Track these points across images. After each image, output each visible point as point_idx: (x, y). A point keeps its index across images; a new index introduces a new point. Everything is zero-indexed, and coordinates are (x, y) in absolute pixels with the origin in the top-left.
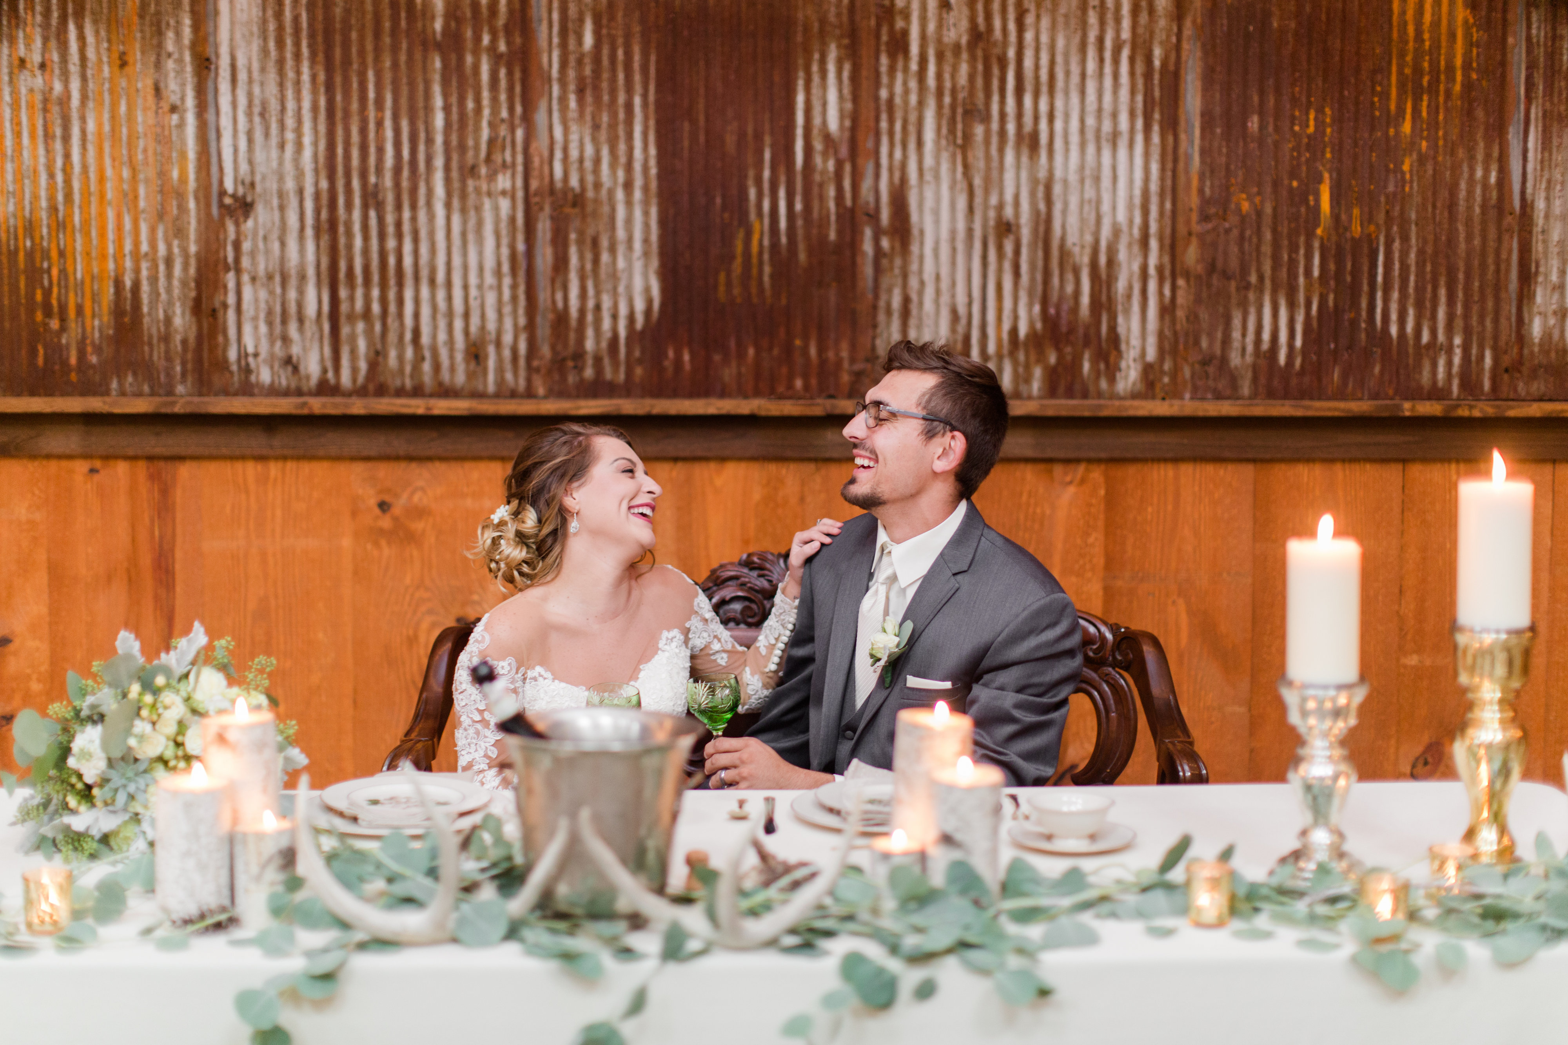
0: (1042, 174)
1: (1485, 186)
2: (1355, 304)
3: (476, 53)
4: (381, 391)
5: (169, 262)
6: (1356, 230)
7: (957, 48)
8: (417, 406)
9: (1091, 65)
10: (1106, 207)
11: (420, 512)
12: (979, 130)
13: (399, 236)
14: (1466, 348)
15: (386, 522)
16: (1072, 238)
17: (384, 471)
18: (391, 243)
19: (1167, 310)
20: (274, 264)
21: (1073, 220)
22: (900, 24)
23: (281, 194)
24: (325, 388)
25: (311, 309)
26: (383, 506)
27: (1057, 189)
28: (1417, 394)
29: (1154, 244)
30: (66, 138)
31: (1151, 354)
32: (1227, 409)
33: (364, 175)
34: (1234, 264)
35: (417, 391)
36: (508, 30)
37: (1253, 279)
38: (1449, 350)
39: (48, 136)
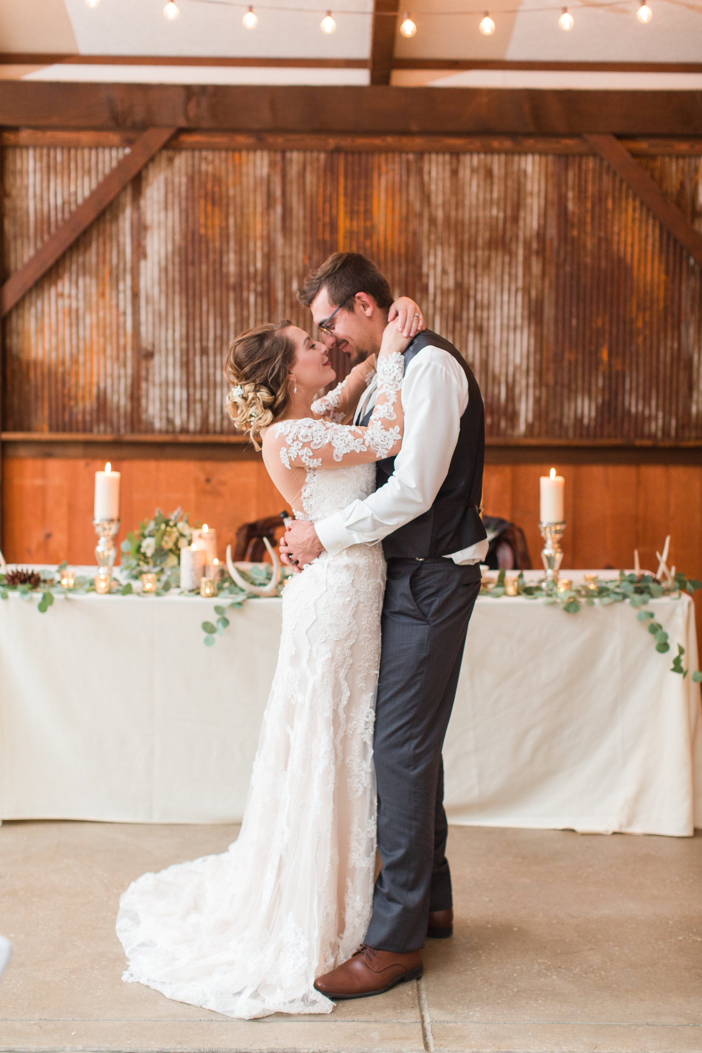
0: (484, 342)
1: (672, 348)
2: (616, 399)
3: (249, 290)
4: (208, 432)
5: (119, 377)
6: (619, 367)
7: (448, 291)
8: (223, 439)
9: (506, 298)
10: (511, 357)
11: (223, 483)
12: (458, 325)
13: (215, 367)
14: (664, 417)
15: (208, 487)
16: (497, 370)
17: (209, 466)
18: (211, 371)
19: (537, 401)
20: (163, 378)
21: (497, 363)
22: (424, 280)
23: (167, 350)
24: (184, 431)
25: (178, 398)
26: (208, 481)
27: (491, 350)
28: (642, 436)
29: (532, 373)
30: (78, 325)
31: (530, 419)
32: (562, 442)
33: (201, 340)
34: (566, 382)
35: (222, 432)
36: (262, 282)
37: (573, 387)
38: (656, 418)
39: (71, 325)
